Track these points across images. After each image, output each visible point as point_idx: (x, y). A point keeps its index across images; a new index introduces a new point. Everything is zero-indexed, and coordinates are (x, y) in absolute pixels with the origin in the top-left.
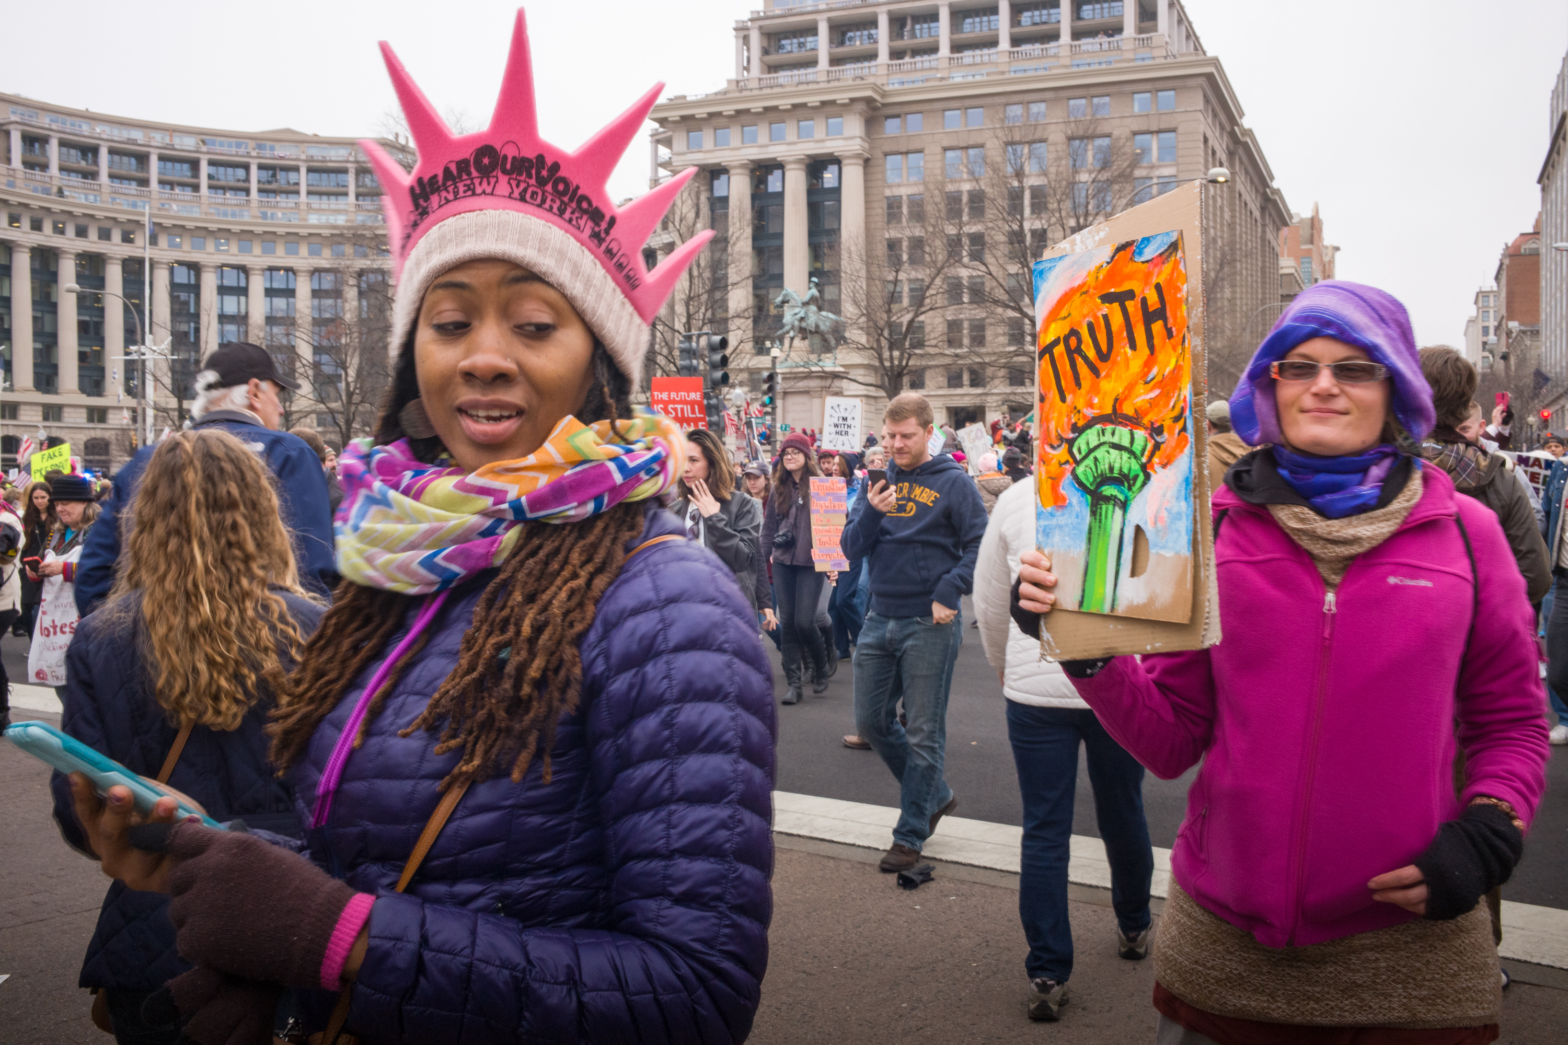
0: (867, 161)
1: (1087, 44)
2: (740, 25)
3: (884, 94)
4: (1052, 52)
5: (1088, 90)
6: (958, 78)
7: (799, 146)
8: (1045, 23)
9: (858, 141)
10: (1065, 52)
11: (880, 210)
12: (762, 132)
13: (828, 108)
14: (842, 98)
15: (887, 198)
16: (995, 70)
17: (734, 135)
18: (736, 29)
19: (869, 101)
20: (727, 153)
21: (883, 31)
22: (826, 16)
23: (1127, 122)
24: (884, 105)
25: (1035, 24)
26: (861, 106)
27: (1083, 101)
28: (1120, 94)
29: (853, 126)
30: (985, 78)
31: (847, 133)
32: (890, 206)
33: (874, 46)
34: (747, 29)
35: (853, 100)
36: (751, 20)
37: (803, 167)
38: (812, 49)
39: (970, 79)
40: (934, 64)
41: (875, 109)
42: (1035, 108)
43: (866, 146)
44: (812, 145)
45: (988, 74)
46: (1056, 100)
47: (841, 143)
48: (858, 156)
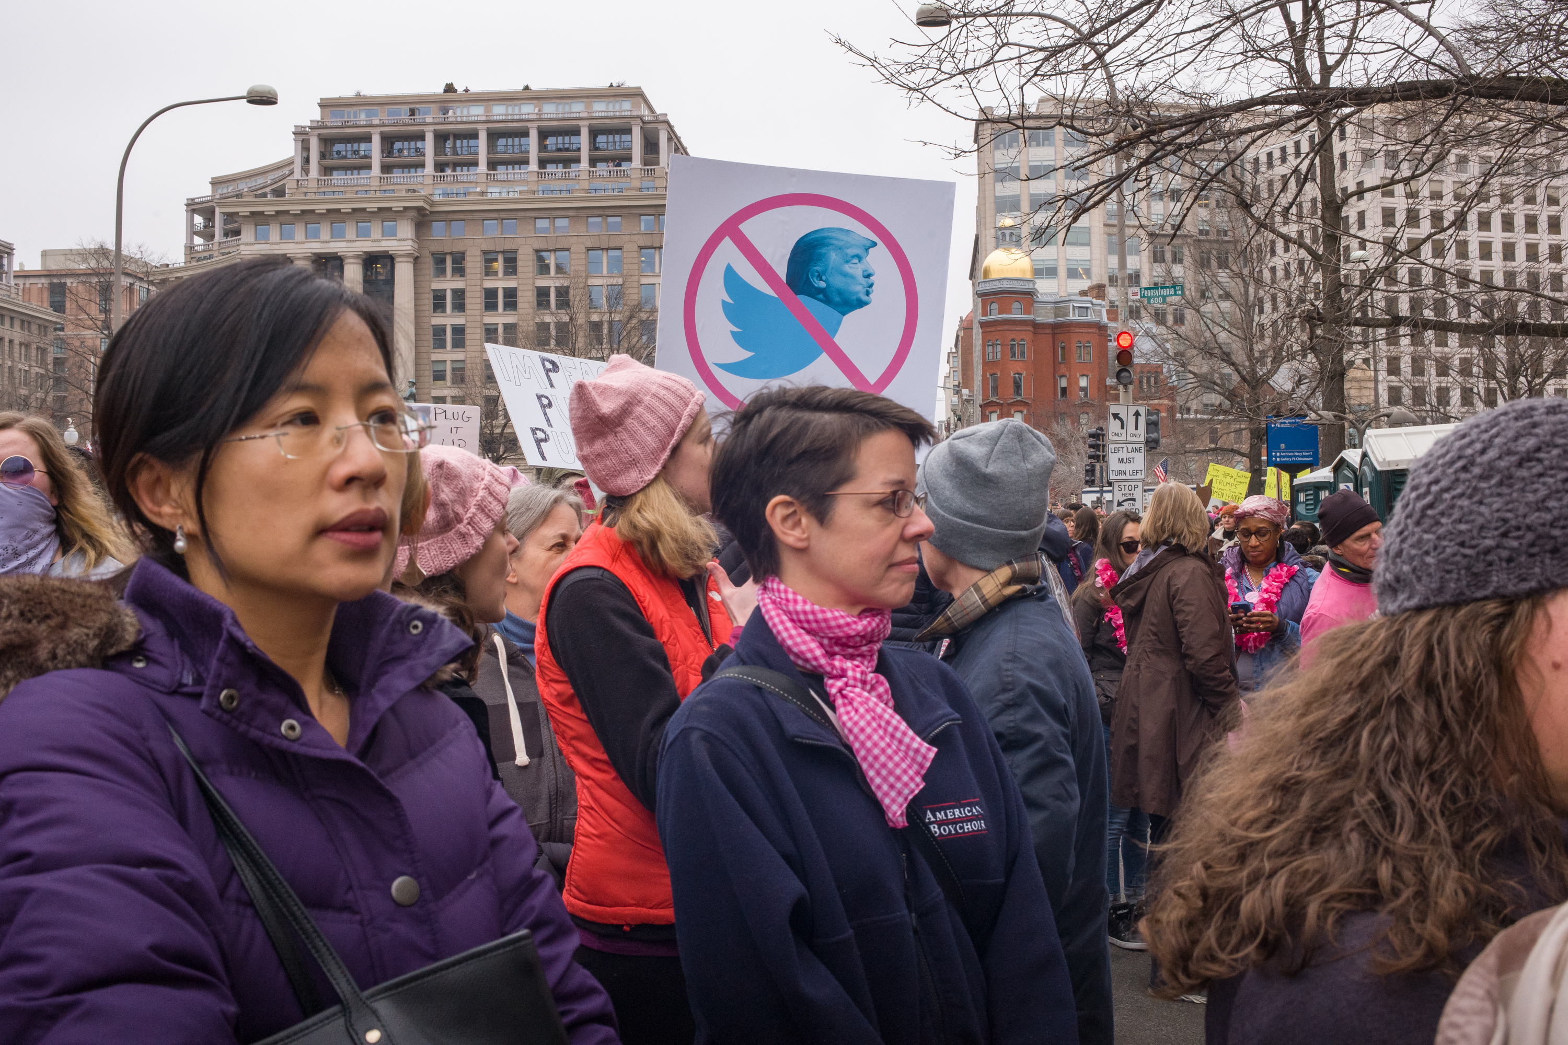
0: (416, 259)
1: (601, 168)
2: (299, 130)
3: (433, 204)
4: (572, 175)
5: (604, 212)
6: (494, 192)
7: (358, 244)
8: (567, 150)
9: (410, 242)
10: (584, 176)
11: (428, 301)
12: (325, 231)
13: (384, 214)
14: (397, 206)
15: (434, 291)
16: (525, 188)
17: (299, 231)
18: (294, 133)
19: (420, 209)
20: (292, 246)
21: (429, 145)
22: (379, 130)
23: (635, 238)
24: (432, 212)
25: (559, 150)
26: (413, 214)
27: (599, 219)
28: (629, 215)
29: (406, 230)
30: (517, 196)
31: (400, 235)
32: (435, 298)
33: (421, 158)
34: (307, 134)
35: (406, 208)
36: (310, 128)
37: (360, 261)
38: (366, 157)
39: (504, 195)
40: (472, 178)
41: (425, 215)
42: (560, 223)
43: (416, 246)
44: (369, 244)
45: (521, 192)
46: (577, 217)
47: (395, 243)
48: (409, 255)
